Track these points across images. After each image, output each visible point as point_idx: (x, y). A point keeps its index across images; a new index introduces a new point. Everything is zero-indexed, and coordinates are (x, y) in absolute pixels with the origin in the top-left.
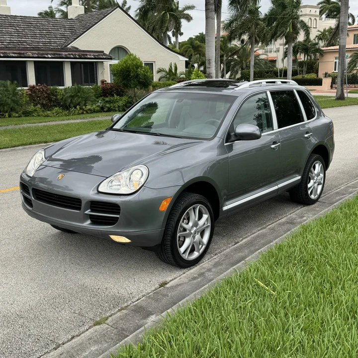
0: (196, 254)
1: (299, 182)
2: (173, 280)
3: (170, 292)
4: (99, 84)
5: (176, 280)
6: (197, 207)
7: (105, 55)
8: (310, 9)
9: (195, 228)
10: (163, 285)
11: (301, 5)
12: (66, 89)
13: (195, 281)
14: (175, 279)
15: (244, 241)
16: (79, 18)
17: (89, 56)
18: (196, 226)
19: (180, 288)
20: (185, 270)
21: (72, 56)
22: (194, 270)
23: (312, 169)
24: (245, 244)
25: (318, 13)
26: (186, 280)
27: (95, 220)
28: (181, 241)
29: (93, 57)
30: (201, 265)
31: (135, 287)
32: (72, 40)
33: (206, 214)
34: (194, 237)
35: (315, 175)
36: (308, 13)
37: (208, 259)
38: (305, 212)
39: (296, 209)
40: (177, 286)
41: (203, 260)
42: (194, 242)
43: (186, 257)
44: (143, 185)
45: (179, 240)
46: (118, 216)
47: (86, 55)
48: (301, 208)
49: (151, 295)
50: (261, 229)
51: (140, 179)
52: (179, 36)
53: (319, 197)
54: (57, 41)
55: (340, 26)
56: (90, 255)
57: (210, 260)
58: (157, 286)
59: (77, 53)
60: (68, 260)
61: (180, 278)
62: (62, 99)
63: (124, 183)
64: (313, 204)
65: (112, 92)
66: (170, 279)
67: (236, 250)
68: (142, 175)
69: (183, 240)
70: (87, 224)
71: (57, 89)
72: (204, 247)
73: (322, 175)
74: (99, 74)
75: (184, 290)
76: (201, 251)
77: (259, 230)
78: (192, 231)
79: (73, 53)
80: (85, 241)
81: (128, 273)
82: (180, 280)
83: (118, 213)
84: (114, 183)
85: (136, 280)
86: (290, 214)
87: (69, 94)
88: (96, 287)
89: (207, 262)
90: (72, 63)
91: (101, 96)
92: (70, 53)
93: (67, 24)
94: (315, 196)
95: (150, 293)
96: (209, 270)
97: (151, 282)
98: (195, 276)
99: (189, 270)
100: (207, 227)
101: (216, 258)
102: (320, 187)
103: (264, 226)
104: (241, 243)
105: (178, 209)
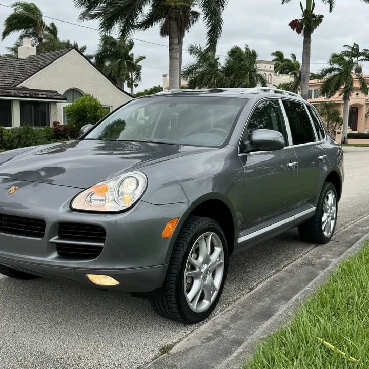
0: (206, 304)
1: (313, 214)
2: (178, 342)
3: (179, 361)
4: (51, 126)
5: (182, 343)
6: (209, 236)
7: (58, 95)
8: (265, 65)
9: (206, 266)
10: (165, 350)
11: (257, 60)
12: (13, 129)
13: (211, 343)
14: (181, 340)
15: (260, 286)
16: (30, 59)
17: (40, 96)
18: (207, 263)
19: (191, 354)
20: (193, 327)
21: (22, 95)
22: (205, 327)
23: (326, 200)
24: (263, 290)
25: (272, 69)
26: (198, 342)
27: (65, 252)
28: (188, 284)
29: (45, 96)
30: (213, 319)
31: (124, 354)
32: (22, 80)
33: (218, 246)
34: (204, 278)
35: (329, 207)
36: (263, 68)
37: (221, 311)
38: (321, 252)
39: (309, 248)
40: (187, 351)
41: (214, 312)
42: (205, 286)
43: (194, 306)
44: (139, 199)
45: (186, 283)
46: (102, 245)
47: (38, 94)
48: (314, 247)
49: (150, 367)
50: (276, 272)
51: (134, 191)
52: (134, 87)
53: (332, 235)
54: (5, 80)
55: (302, 75)
56: (51, 309)
57: (223, 312)
58: (157, 352)
59: (27, 92)
60: (18, 316)
61: (187, 338)
62: (8, 141)
63: (111, 197)
64: (326, 243)
65: (65, 134)
66: (174, 341)
67: (253, 298)
68: (138, 184)
69: (190, 282)
70: (52, 258)
71: (4, 129)
72: (216, 293)
73: (334, 208)
74: (52, 115)
75: (199, 357)
76: (213, 298)
77: (274, 273)
78: (203, 270)
79: (24, 92)
80: (43, 289)
81: (109, 333)
82: (188, 343)
83: (103, 241)
84: (94, 197)
85: (123, 343)
86: (304, 254)
87: (17, 135)
88: (65, 356)
89: (220, 314)
90: (21, 102)
91: (54, 139)
92: (20, 91)
93: (17, 64)
94: (328, 233)
95: (148, 363)
96: (226, 327)
97: (148, 347)
98: (209, 335)
99: (198, 327)
100: (220, 265)
101: (231, 310)
102: (332, 223)
103: (279, 268)
104: (257, 289)
105: (186, 237)
